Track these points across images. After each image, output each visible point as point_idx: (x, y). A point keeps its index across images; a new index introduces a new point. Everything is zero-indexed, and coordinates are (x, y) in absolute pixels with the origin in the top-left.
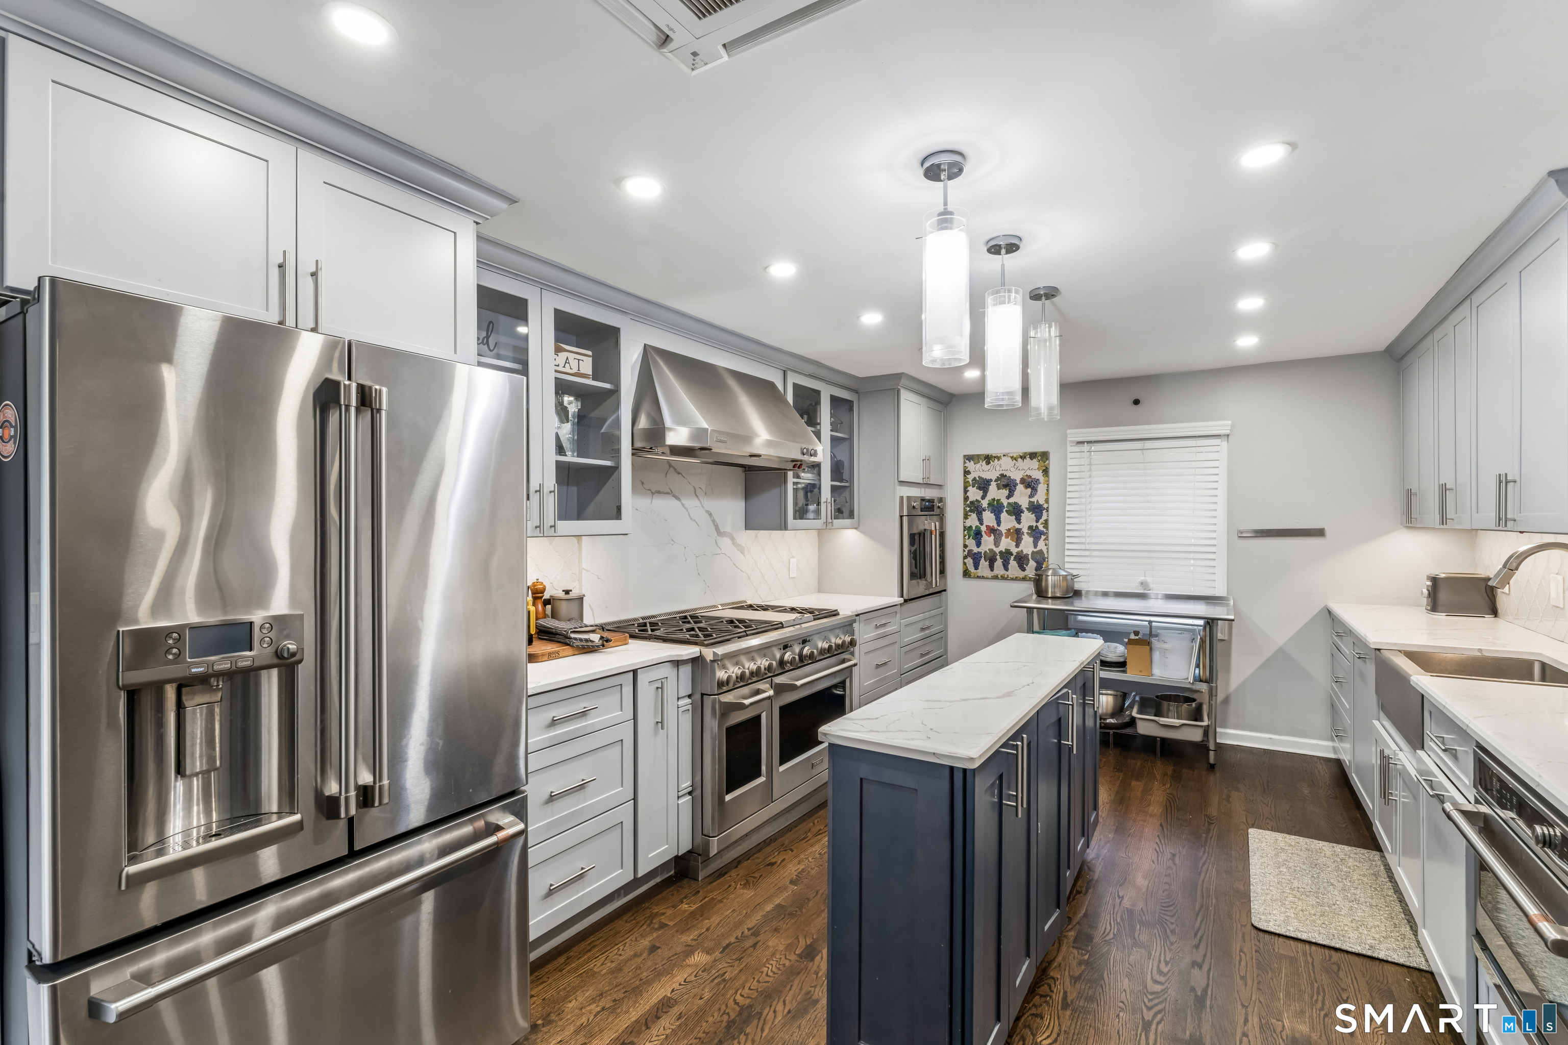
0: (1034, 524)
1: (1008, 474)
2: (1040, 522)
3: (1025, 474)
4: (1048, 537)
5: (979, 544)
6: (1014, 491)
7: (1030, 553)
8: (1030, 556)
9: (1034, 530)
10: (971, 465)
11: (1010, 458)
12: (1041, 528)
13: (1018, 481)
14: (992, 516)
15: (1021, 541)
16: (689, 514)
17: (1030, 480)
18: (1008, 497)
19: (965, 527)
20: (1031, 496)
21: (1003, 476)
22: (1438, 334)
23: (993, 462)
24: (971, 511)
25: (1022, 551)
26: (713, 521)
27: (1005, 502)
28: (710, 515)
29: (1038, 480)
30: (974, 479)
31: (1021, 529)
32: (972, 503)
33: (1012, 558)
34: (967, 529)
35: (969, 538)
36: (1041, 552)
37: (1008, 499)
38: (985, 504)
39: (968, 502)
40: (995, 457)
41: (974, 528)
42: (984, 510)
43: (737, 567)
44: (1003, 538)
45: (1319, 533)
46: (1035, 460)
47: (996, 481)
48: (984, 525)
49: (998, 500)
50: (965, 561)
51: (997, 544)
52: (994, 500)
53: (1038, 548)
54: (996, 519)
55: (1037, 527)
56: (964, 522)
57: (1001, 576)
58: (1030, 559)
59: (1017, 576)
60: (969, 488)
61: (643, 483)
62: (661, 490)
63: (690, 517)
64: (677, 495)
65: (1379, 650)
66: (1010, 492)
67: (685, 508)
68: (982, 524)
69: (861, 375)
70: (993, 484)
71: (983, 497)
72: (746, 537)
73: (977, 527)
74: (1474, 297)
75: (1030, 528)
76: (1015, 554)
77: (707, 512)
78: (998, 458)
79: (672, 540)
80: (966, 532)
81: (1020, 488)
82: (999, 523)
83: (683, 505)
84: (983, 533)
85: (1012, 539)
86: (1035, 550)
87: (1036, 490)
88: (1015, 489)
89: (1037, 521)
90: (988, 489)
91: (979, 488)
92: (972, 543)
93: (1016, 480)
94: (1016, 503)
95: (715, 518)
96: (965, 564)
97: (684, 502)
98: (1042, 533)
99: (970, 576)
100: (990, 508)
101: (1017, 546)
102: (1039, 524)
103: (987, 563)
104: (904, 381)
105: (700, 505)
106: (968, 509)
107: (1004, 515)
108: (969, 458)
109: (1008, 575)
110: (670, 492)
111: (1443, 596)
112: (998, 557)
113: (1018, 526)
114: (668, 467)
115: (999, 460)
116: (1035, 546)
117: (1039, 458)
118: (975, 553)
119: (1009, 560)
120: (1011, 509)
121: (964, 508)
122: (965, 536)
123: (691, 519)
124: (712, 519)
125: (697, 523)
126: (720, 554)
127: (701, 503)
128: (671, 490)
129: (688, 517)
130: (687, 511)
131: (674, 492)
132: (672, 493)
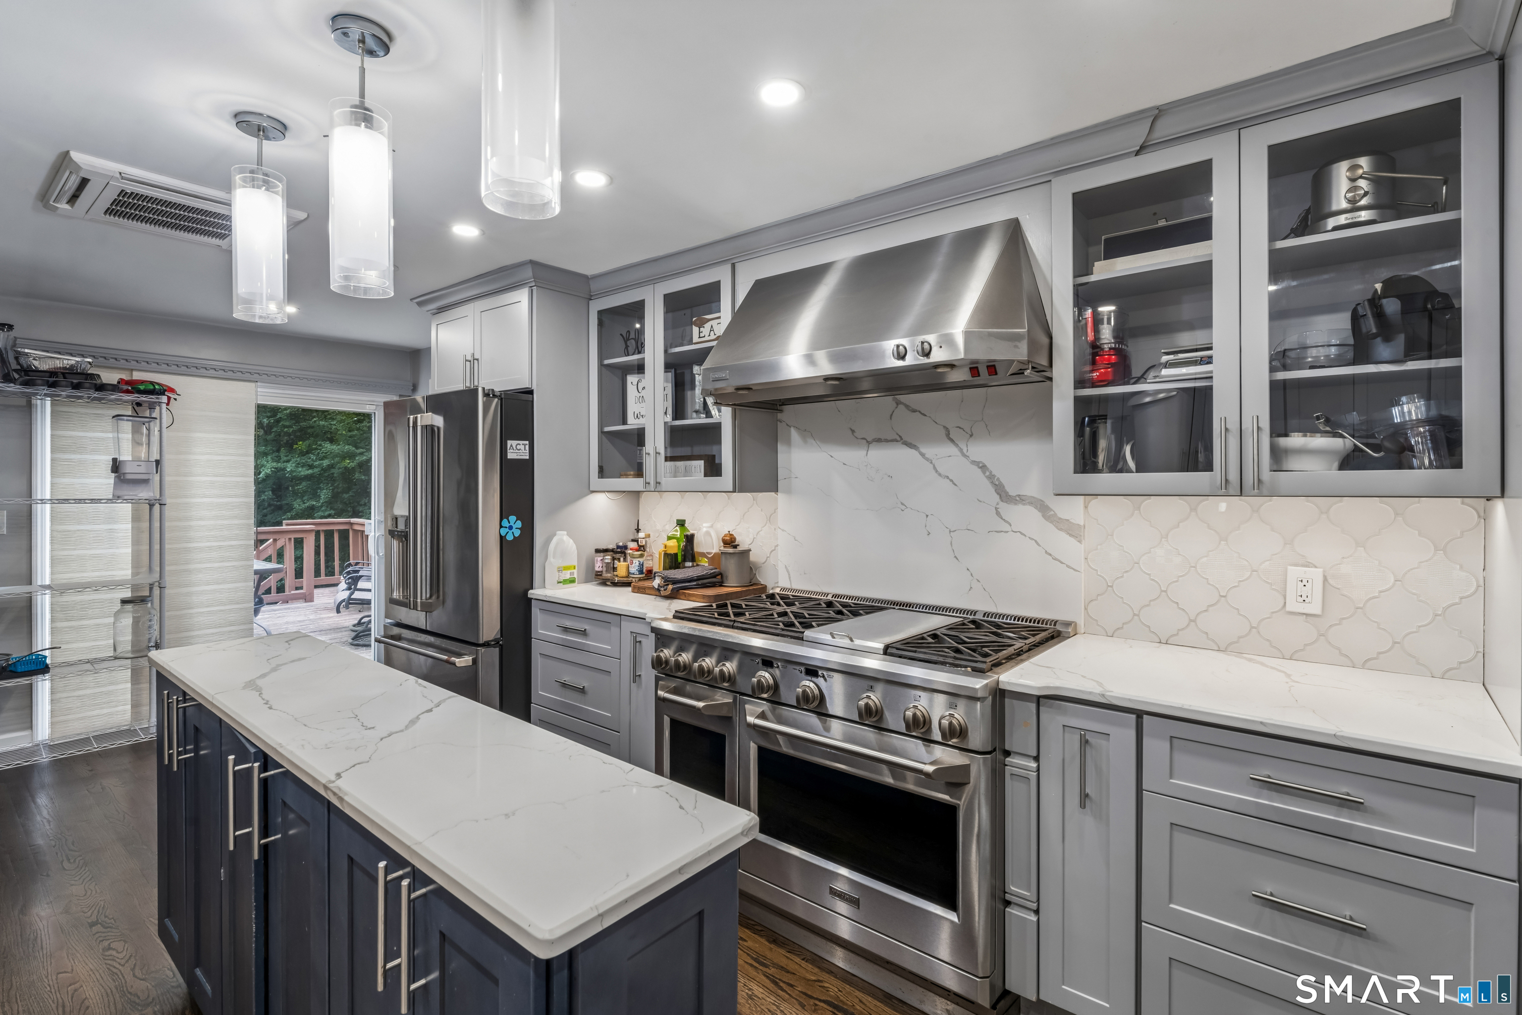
16: (935, 468)
26: (991, 477)
28: (983, 467)
43: (1056, 559)
61: (853, 431)
62: (882, 437)
63: (937, 471)
64: (909, 441)
67: (927, 459)
77: (974, 462)
79: (902, 504)
83: (923, 455)
95: (994, 473)
97: (923, 450)
105: (959, 454)
110: (899, 439)
114: (895, 405)
123: (940, 475)
124: (988, 473)
125: (951, 481)
126: (1007, 532)
127: (961, 450)
128: (900, 437)
129: (934, 472)
130: (931, 463)
131: (905, 438)
132: (902, 439)
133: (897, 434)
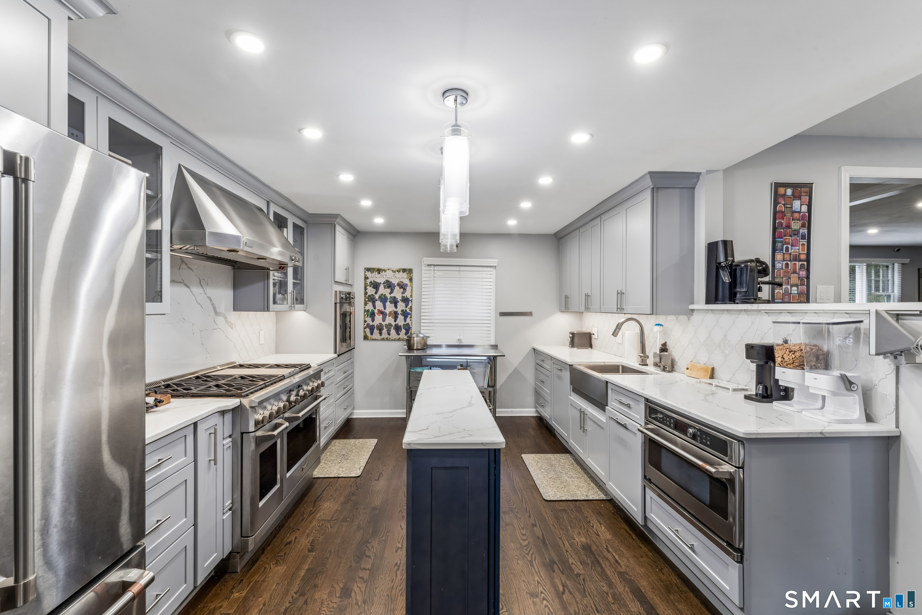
0: (405, 309)
1: (390, 280)
2: (408, 308)
3: (400, 281)
4: (411, 316)
5: (373, 320)
6: (394, 290)
7: (402, 325)
8: (402, 327)
9: (405, 312)
10: (369, 274)
11: (391, 271)
12: (408, 311)
13: (396, 285)
14: (381, 304)
15: (397, 318)
16: (196, 299)
17: (402, 284)
18: (390, 293)
19: (365, 310)
20: (403, 293)
21: (387, 281)
22: (582, 230)
23: (382, 273)
24: (369, 301)
25: (398, 324)
26: (213, 304)
27: (388, 296)
28: (211, 300)
29: (407, 284)
30: (371, 282)
31: (397, 312)
32: (369, 296)
33: (392, 328)
34: (366, 311)
35: (367, 317)
36: (408, 324)
37: (390, 294)
38: (377, 297)
39: (367, 296)
40: (383, 270)
41: (370, 311)
42: (376, 300)
43: (228, 338)
44: (387, 316)
45: (529, 314)
46: (405, 273)
47: (383, 284)
48: (377, 309)
49: (385, 295)
50: (365, 330)
51: (384, 320)
52: (382, 294)
53: (407, 322)
54: (383, 306)
55: (406, 310)
56: (365, 307)
57: (386, 339)
58: (402, 328)
59: (395, 338)
60: (367, 287)
62: (176, 280)
63: (196, 301)
64: (187, 284)
65: (572, 365)
66: (391, 290)
67: (193, 294)
68: (375, 308)
69: (311, 211)
70: (382, 286)
71: (376, 293)
72: (234, 316)
73: (372, 310)
74: (602, 216)
75: (402, 311)
76: (394, 326)
77: (208, 297)
78: (385, 271)
79: (184, 319)
80: (365, 313)
81: (397, 288)
82: (385, 308)
83: (192, 292)
84: (376, 314)
85: (392, 317)
86: (405, 323)
87: (406, 290)
88: (394, 289)
89: (406, 307)
90: (379, 288)
91: (374, 288)
92: (369, 320)
93: (394, 284)
94: (394, 297)
95: (214, 302)
96: (365, 332)
97: (192, 289)
98: (409, 314)
99: (368, 339)
100: (380, 300)
101: (395, 321)
102: (407, 309)
103: (378, 331)
104: (338, 220)
105: (204, 293)
106: (367, 299)
107: (388, 304)
108: (368, 270)
109: (390, 338)
110: (183, 282)
111: (576, 341)
112: (384, 328)
113: (395, 310)
114: (181, 262)
115: (385, 272)
116: (405, 321)
117: (408, 272)
118: (371, 326)
119: (391, 328)
120: (392, 300)
121: (365, 299)
122: (365, 316)
123: (197, 303)
124: (212, 303)
125: (201, 306)
126: (216, 329)
127: (204, 291)
128: (183, 281)
129: (195, 301)
130: (195, 296)
131: (186, 282)
132: (184, 282)
133: (182, 279)
